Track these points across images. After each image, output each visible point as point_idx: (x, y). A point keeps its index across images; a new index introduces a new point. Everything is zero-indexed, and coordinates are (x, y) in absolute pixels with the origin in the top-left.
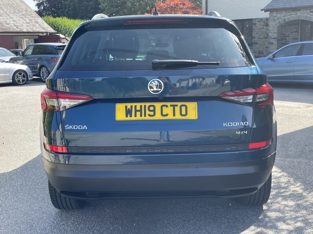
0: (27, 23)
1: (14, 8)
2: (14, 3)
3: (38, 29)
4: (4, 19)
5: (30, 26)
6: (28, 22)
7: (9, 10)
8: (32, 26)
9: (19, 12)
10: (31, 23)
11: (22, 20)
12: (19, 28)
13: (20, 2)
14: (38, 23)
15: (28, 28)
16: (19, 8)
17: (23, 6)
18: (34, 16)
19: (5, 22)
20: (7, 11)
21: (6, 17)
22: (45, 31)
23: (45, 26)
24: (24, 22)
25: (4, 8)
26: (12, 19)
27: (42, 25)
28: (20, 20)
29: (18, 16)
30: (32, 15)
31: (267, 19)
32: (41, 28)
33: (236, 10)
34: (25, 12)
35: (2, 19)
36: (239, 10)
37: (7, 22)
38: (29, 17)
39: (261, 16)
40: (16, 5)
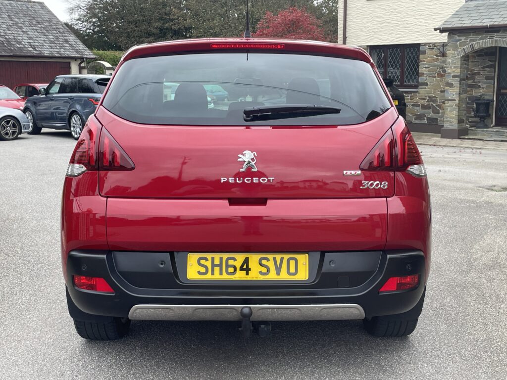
0: (51, 42)
1: (30, 17)
3: (68, 53)
4: (13, 35)
6: (53, 40)
7: (22, 20)
8: (58, 48)
9: (37, 24)
10: (57, 42)
11: (43, 37)
12: (37, 49)
16: (38, 17)
19: (14, 39)
20: (19, 22)
21: (16, 31)
22: (79, 56)
23: (81, 48)
24: (46, 39)
25: (13, 17)
26: (26, 35)
27: (75, 46)
28: (40, 36)
29: (36, 30)
31: (443, 45)
32: (73, 51)
33: (392, 28)
34: (48, 24)
35: (10, 35)
36: (399, 29)
37: (19, 39)
38: (54, 32)
39: (434, 40)
40: (34, 12)
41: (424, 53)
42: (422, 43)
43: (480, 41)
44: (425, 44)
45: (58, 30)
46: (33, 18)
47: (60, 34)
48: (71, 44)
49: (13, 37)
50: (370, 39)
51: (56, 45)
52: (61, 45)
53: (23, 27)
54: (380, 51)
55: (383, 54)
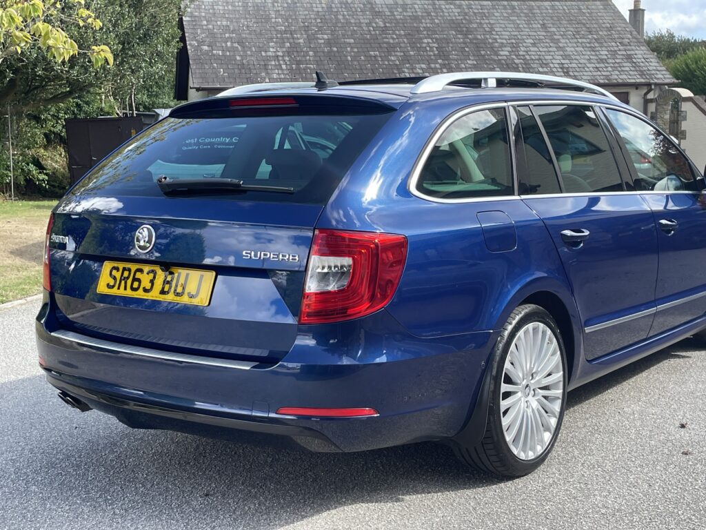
0: (601, 61)
1: (578, 24)
2: (584, 11)
3: (625, 77)
4: (539, 53)
5: (606, 67)
6: (606, 57)
7: (563, 30)
8: (610, 69)
9: (588, 33)
10: (610, 61)
11: (589, 53)
12: (571, 74)
13: (602, 7)
14: (631, 58)
15: (599, 73)
16: (593, 22)
17: (607, 18)
18: (627, 40)
19: (538, 60)
20: (557, 33)
21: (547, 47)
22: (643, 81)
23: (650, 68)
24: (591, 57)
25: (549, 25)
26: (561, 53)
27: (642, 64)
28: (584, 53)
29: (581, 43)
30: (623, 39)
32: (636, 73)
34: (605, 33)
35: (533, 53)
37: (545, 60)
38: (613, 44)
40: (588, 15)
45: (620, 40)
46: (584, 24)
47: (621, 48)
48: (635, 63)
49: (537, 57)
51: (607, 65)
52: (616, 65)
53: (561, 40)
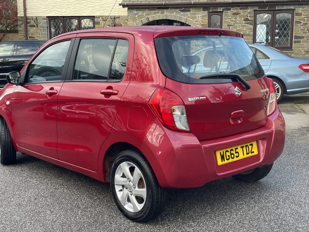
31: (114, 17)
33: (69, 3)
36: (75, 4)
39: (106, 13)
41: (99, 23)
42: (97, 16)
43: (154, 15)
44: (99, 17)
50: (49, 11)
54: (58, 21)
55: (61, 24)
